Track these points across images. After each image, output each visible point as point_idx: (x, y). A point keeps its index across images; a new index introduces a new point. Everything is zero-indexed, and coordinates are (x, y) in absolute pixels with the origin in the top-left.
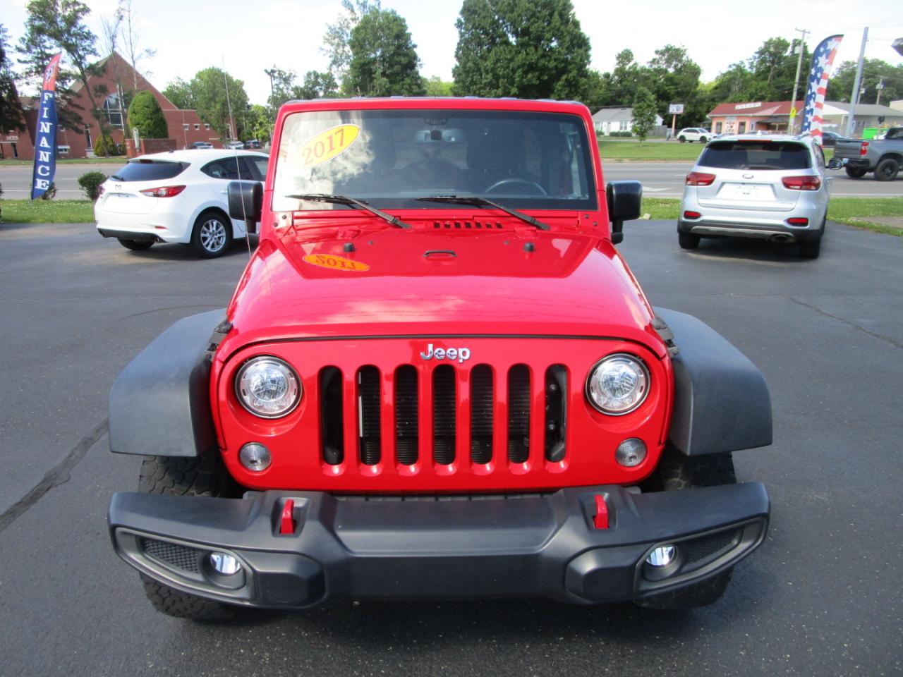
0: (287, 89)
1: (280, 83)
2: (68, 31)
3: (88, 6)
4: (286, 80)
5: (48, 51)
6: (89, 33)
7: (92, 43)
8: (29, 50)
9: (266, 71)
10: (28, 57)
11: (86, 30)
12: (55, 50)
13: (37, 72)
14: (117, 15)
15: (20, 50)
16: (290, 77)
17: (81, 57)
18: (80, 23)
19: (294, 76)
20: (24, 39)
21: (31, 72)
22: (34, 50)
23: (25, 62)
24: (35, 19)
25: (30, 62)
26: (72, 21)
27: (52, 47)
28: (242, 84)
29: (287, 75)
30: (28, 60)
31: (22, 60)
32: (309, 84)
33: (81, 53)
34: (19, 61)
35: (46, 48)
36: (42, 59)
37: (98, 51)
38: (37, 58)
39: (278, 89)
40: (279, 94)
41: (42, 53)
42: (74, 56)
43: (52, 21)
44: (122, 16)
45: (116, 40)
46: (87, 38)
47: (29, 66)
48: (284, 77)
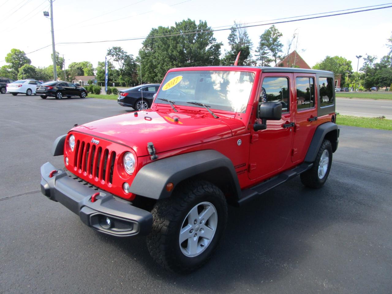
0: (371, 64)
1: (368, 62)
2: (273, 44)
3: (282, 34)
4: (371, 61)
5: (265, 51)
6: (281, 44)
7: (281, 48)
8: (259, 51)
9: (357, 56)
10: (258, 54)
11: (280, 43)
12: (268, 51)
13: (261, 59)
14: (293, 36)
15: (256, 51)
16: (373, 59)
17: (276, 53)
18: (278, 40)
19: (376, 58)
20: (258, 47)
21: (258, 59)
22: (261, 51)
23: (257, 56)
24: (263, 41)
25: (259, 55)
26: (275, 40)
27: (267, 50)
28: (350, 62)
29: (372, 58)
30: (258, 55)
31: (256, 55)
32: (383, 62)
33: (277, 52)
34: (255, 55)
35: (265, 50)
36: (263, 54)
37: (283, 50)
38: (261, 54)
39: (366, 64)
40: (366, 67)
41: (264, 52)
42: (274, 53)
43: (268, 40)
44: (295, 36)
45: (291, 46)
46: (280, 46)
47: (257, 57)
48: (370, 59)
